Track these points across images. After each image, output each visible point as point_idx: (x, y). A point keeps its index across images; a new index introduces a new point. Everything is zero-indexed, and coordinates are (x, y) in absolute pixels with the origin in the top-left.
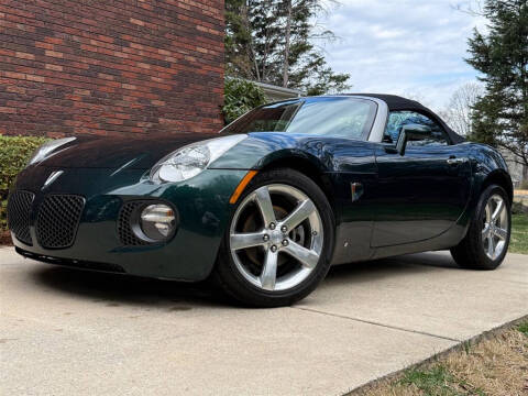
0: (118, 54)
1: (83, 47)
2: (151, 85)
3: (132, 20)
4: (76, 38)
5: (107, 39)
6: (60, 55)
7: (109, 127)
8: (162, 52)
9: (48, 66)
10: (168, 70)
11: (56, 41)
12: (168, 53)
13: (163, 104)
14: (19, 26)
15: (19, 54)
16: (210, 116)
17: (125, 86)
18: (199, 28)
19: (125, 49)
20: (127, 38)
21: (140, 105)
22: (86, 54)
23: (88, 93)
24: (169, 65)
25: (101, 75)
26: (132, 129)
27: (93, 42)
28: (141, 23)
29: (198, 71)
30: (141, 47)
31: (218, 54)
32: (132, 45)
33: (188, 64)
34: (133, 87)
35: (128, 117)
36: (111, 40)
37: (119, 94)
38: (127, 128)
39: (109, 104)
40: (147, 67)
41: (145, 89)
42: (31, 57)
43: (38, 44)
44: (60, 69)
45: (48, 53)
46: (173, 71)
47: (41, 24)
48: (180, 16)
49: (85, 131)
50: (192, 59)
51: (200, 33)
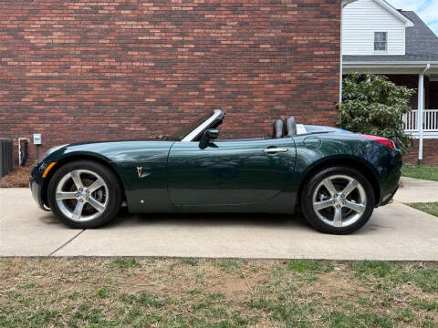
0: (251, 82)
1: (227, 83)
2: (274, 96)
3: (261, 61)
4: (223, 79)
5: (244, 75)
6: (213, 90)
7: (244, 125)
8: (284, 75)
9: (207, 97)
10: (289, 85)
11: (211, 82)
12: (288, 74)
13: (284, 107)
14: (190, 79)
15: (191, 93)
16: (326, 110)
17: (255, 100)
18: (315, 53)
19: (255, 79)
20: (257, 71)
21: (267, 110)
22: (229, 86)
23: (230, 107)
24: (290, 82)
25: (239, 96)
26: (261, 125)
27: (234, 79)
28: (268, 61)
29: (316, 82)
30: (267, 75)
31: (333, 67)
32: (261, 75)
33: (306, 78)
34: (260, 100)
35: (257, 117)
36: (246, 75)
37: (251, 105)
38: (256, 124)
39: (245, 112)
40: (272, 86)
41: (270, 100)
42: (197, 93)
43: (201, 86)
44: (213, 97)
45: (207, 90)
46: (293, 85)
47: (202, 75)
48: (299, 49)
49: (229, 128)
50: (310, 75)
51: (317, 57)
